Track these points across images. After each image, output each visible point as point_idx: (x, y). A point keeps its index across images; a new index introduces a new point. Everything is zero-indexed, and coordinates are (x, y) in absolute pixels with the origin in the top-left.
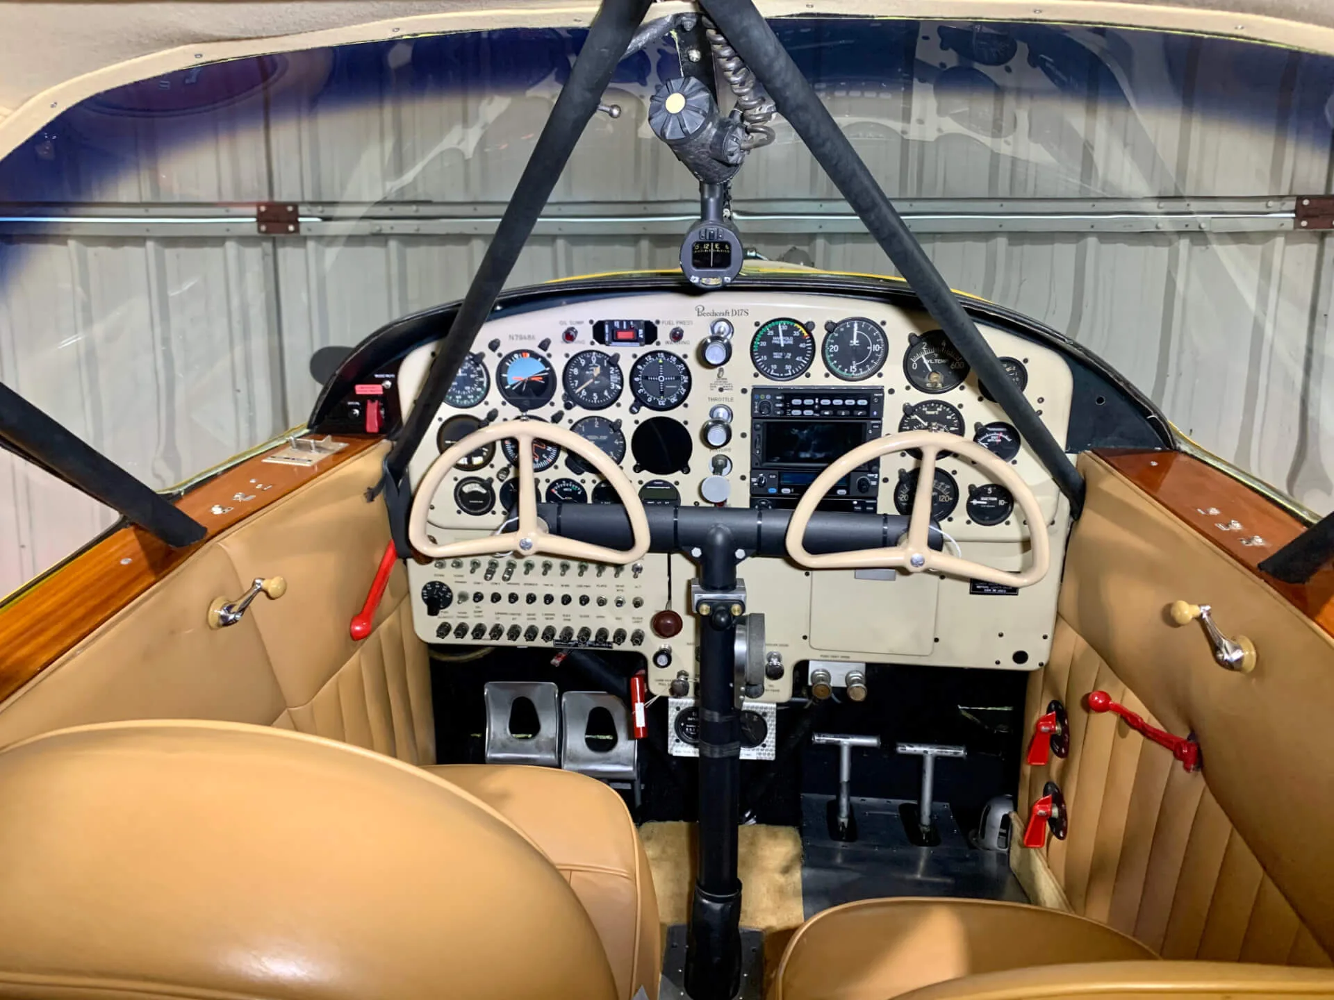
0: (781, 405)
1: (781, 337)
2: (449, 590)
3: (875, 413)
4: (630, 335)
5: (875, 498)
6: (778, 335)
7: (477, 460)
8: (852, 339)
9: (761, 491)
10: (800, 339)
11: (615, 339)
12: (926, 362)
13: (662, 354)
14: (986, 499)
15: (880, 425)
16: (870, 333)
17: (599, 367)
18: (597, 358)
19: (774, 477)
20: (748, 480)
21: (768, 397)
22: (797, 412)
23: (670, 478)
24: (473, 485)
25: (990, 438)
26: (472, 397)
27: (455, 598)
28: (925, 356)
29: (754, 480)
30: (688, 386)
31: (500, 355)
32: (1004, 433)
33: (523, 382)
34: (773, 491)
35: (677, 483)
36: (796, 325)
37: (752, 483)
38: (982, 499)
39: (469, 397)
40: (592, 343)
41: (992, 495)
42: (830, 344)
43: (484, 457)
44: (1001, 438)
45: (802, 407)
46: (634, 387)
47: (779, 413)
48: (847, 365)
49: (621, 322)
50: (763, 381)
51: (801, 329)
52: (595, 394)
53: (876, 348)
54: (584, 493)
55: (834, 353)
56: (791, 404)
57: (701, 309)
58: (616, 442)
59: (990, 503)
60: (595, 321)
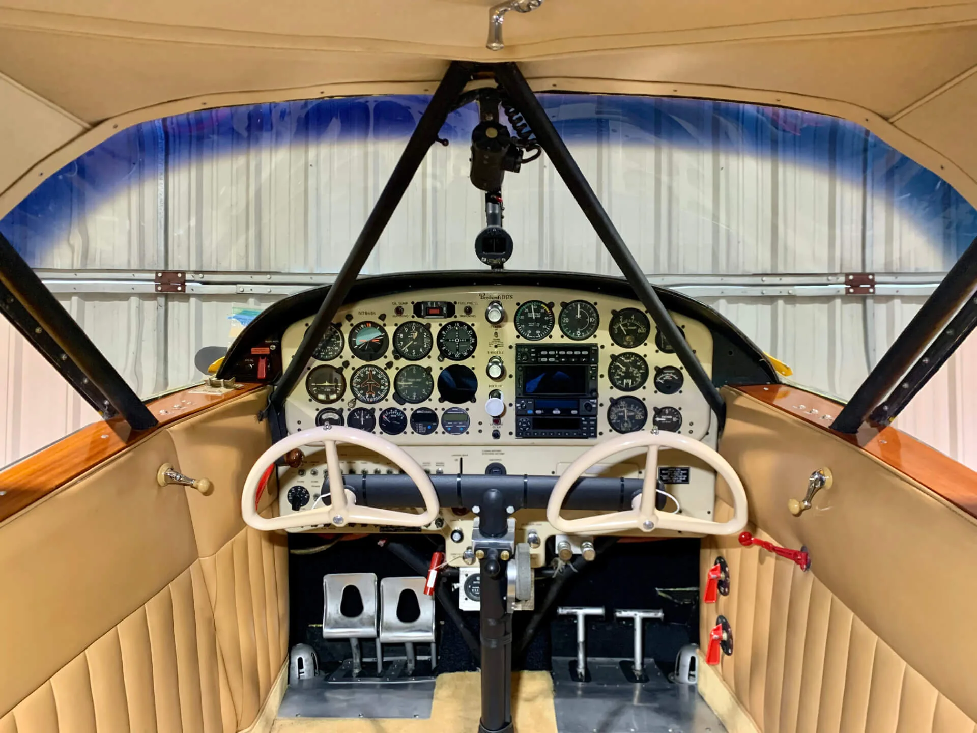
0: (534, 355)
1: (533, 313)
2: (307, 492)
3: (593, 360)
4: (437, 311)
5: (595, 416)
6: (531, 312)
7: (333, 397)
8: (577, 315)
9: (523, 412)
10: (545, 314)
11: (428, 314)
12: (622, 328)
13: (458, 324)
14: (664, 417)
15: (597, 367)
16: (588, 311)
17: (417, 333)
18: (416, 327)
19: (531, 402)
20: (514, 407)
21: (526, 350)
22: (544, 360)
23: (463, 406)
24: (329, 414)
25: (664, 377)
26: (331, 353)
27: (312, 498)
28: (622, 325)
29: (518, 405)
30: (475, 345)
31: (352, 325)
32: (673, 374)
33: (367, 343)
34: (530, 412)
35: (467, 409)
36: (542, 305)
37: (517, 407)
38: (662, 417)
39: (330, 353)
40: (413, 317)
41: (668, 415)
42: (564, 317)
43: (337, 394)
44: (671, 377)
45: (548, 356)
46: (440, 345)
47: (533, 360)
48: (574, 331)
49: (432, 303)
50: (522, 340)
51: (546, 308)
52: (414, 351)
53: (592, 320)
54: (405, 418)
55: (566, 323)
56: (541, 354)
57: (483, 295)
58: (427, 383)
59: (668, 420)
60: (415, 302)
